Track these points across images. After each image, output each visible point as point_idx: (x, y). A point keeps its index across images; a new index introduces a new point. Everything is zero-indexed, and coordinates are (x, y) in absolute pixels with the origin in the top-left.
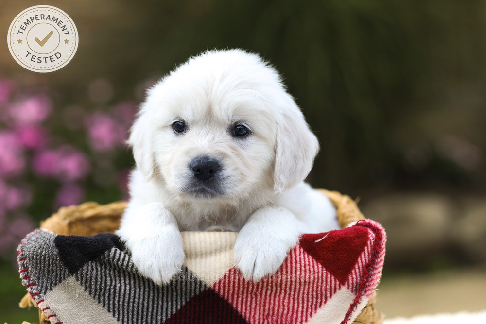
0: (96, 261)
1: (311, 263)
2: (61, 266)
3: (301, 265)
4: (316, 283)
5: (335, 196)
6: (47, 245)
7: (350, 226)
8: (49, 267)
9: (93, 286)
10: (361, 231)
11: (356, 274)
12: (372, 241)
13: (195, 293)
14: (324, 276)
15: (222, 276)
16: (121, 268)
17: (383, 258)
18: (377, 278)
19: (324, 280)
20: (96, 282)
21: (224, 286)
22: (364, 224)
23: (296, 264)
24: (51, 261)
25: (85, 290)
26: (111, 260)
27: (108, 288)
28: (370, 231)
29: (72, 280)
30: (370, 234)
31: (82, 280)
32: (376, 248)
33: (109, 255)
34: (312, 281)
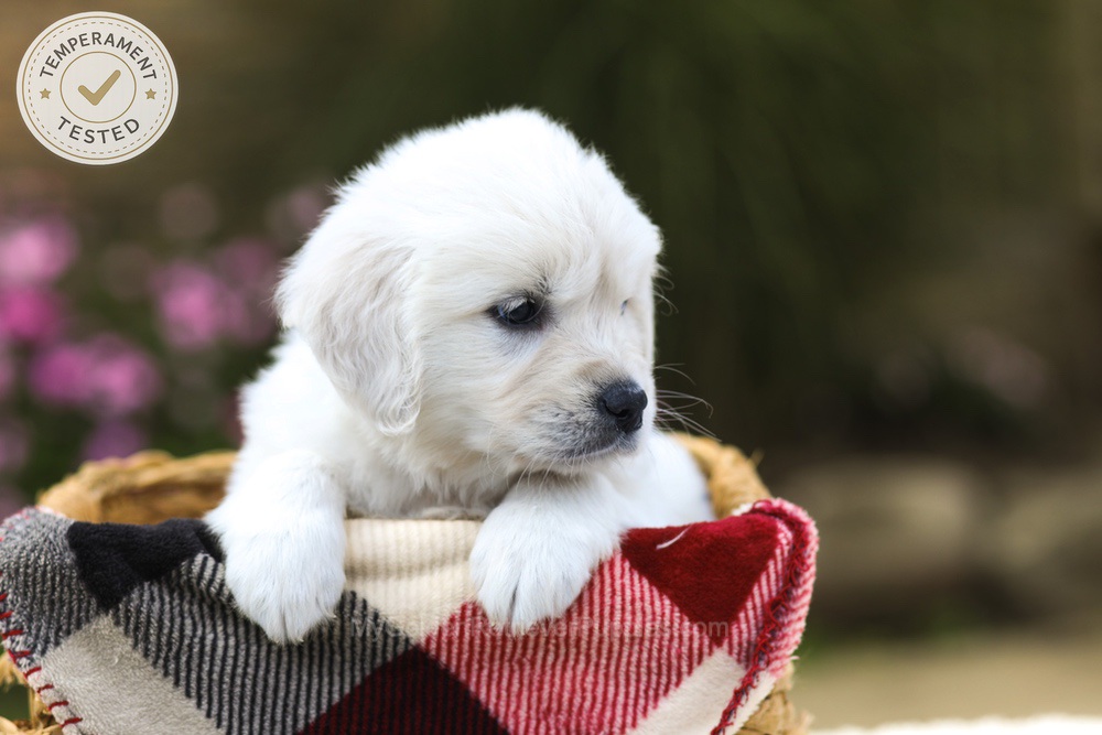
0: (160, 583)
1: (647, 595)
2: (81, 591)
3: (623, 600)
4: (657, 641)
6: (51, 543)
7: (737, 513)
8: (53, 594)
9: (153, 639)
10: (760, 526)
11: (748, 621)
12: (786, 548)
13: (384, 658)
14: (676, 625)
15: (445, 621)
16: (216, 599)
17: (809, 586)
18: (794, 632)
19: (676, 634)
20: (160, 628)
21: (450, 643)
22: (768, 511)
23: (612, 597)
24: (58, 579)
25: (135, 646)
26: (194, 581)
27: (187, 642)
28: (781, 526)
29: (104, 623)
30: (781, 531)
31: (128, 623)
32: (793, 564)
33: (189, 571)
34: (647, 635)
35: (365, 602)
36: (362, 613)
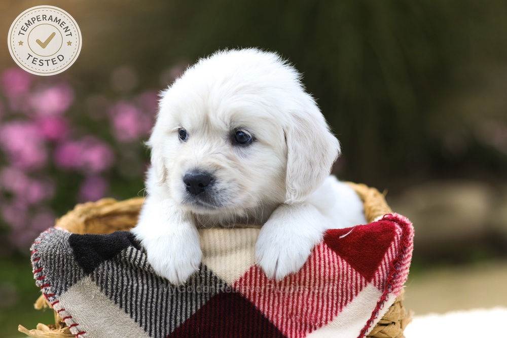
0: (112, 261)
1: (336, 259)
2: (76, 266)
3: (325, 262)
4: (341, 281)
5: (362, 188)
6: (61, 244)
7: (376, 220)
8: (63, 267)
9: (109, 287)
10: (387, 225)
11: (382, 270)
12: (399, 236)
13: (215, 292)
14: (349, 273)
15: (243, 275)
16: (138, 267)
17: (411, 253)
18: (404, 275)
19: (350, 277)
20: (113, 282)
21: (245, 285)
22: (390, 219)
23: (320, 261)
24: (65, 260)
25: (102, 290)
26: (127, 259)
27: (125, 288)
28: (397, 226)
29: (87, 280)
30: (397, 228)
31: (98, 280)
32: (403, 243)
33: (125, 255)
34: (336, 278)
35: (206, 267)
36: (205, 272)
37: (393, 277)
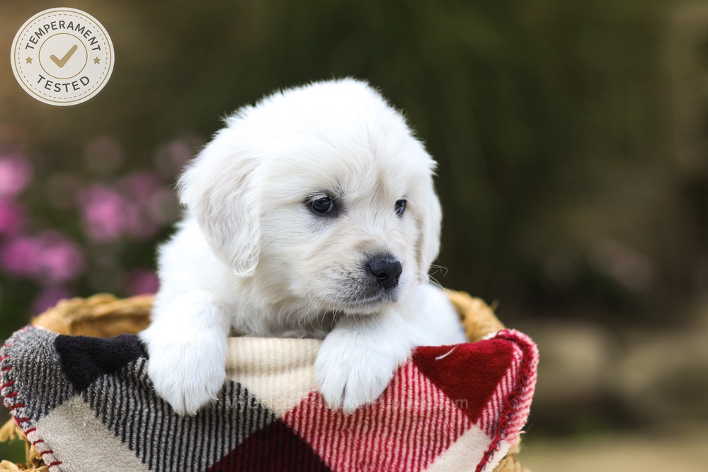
0: (114, 375)
1: (429, 389)
2: (63, 379)
3: (414, 392)
4: (434, 419)
5: (462, 298)
6: (44, 348)
7: (487, 338)
8: (44, 381)
9: (109, 411)
10: (501, 347)
11: (493, 408)
12: (519, 361)
13: (258, 426)
14: (447, 409)
15: (299, 403)
17: (533, 386)
18: (523, 415)
19: (447, 415)
20: (114, 404)
21: (301, 418)
22: (506, 337)
23: (407, 390)
24: (48, 371)
25: (97, 415)
26: (136, 375)
27: (131, 413)
28: (515, 347)
29: (77, 401)
30: (515, 350)
31: (93, 401)
32: (523, 371)
33: (133, 368)
34: (428, 415)
35: (246, 390)
36: (245, 397)
37: (507, 417)
